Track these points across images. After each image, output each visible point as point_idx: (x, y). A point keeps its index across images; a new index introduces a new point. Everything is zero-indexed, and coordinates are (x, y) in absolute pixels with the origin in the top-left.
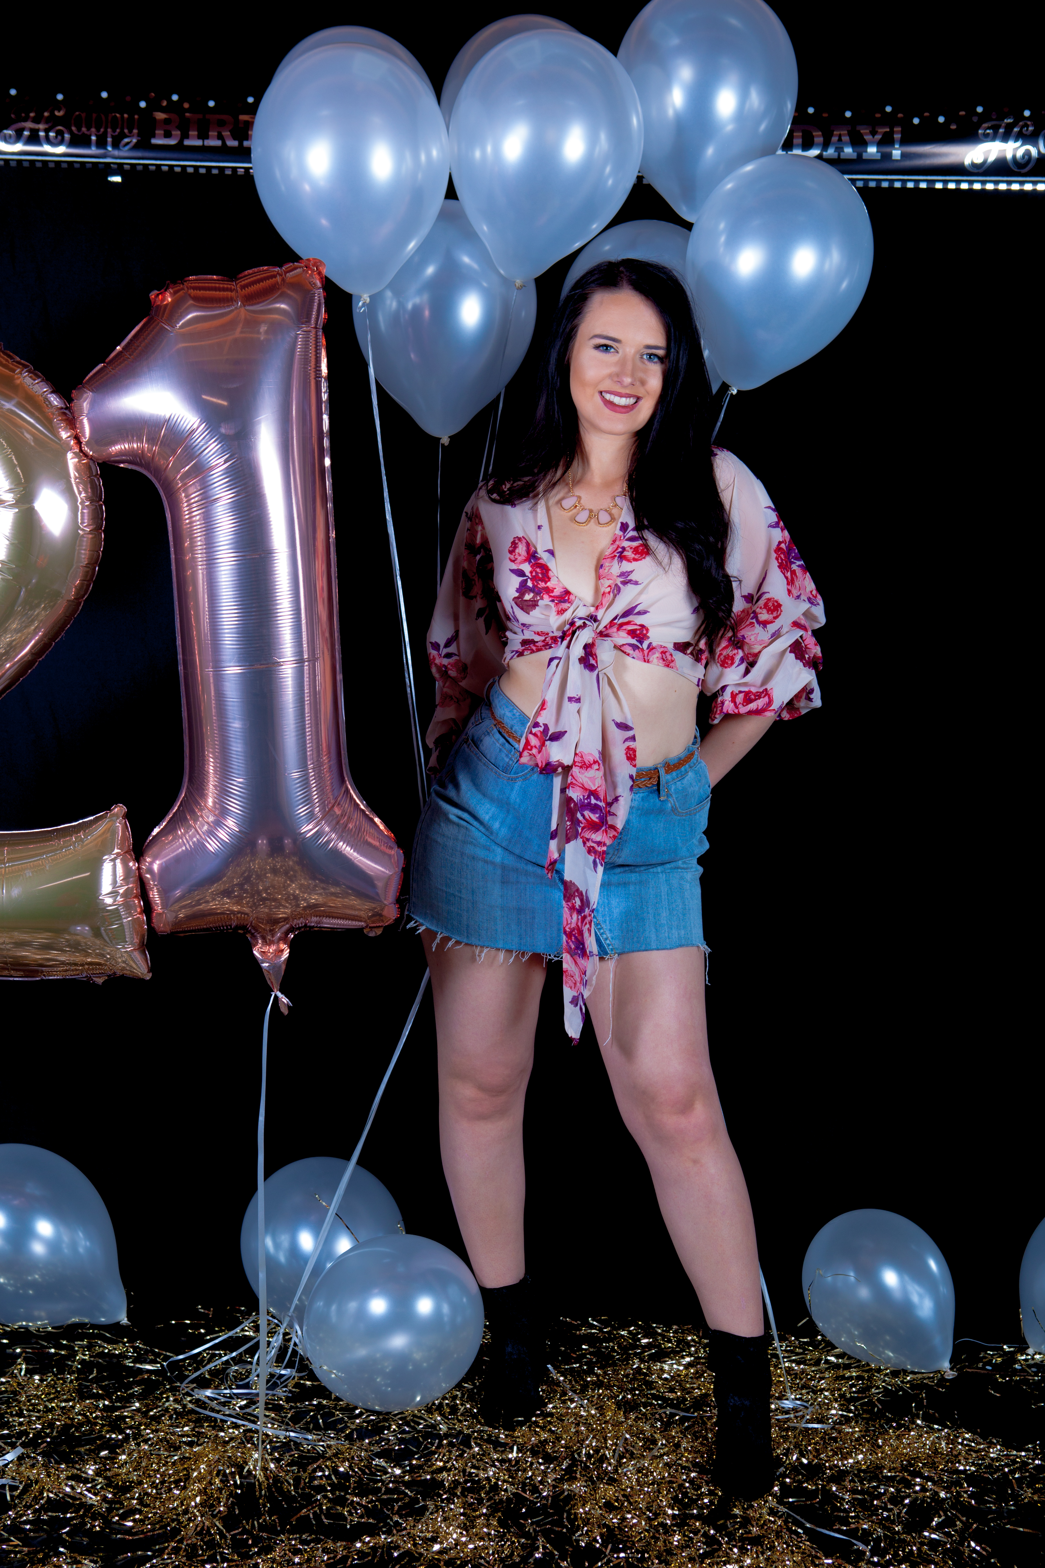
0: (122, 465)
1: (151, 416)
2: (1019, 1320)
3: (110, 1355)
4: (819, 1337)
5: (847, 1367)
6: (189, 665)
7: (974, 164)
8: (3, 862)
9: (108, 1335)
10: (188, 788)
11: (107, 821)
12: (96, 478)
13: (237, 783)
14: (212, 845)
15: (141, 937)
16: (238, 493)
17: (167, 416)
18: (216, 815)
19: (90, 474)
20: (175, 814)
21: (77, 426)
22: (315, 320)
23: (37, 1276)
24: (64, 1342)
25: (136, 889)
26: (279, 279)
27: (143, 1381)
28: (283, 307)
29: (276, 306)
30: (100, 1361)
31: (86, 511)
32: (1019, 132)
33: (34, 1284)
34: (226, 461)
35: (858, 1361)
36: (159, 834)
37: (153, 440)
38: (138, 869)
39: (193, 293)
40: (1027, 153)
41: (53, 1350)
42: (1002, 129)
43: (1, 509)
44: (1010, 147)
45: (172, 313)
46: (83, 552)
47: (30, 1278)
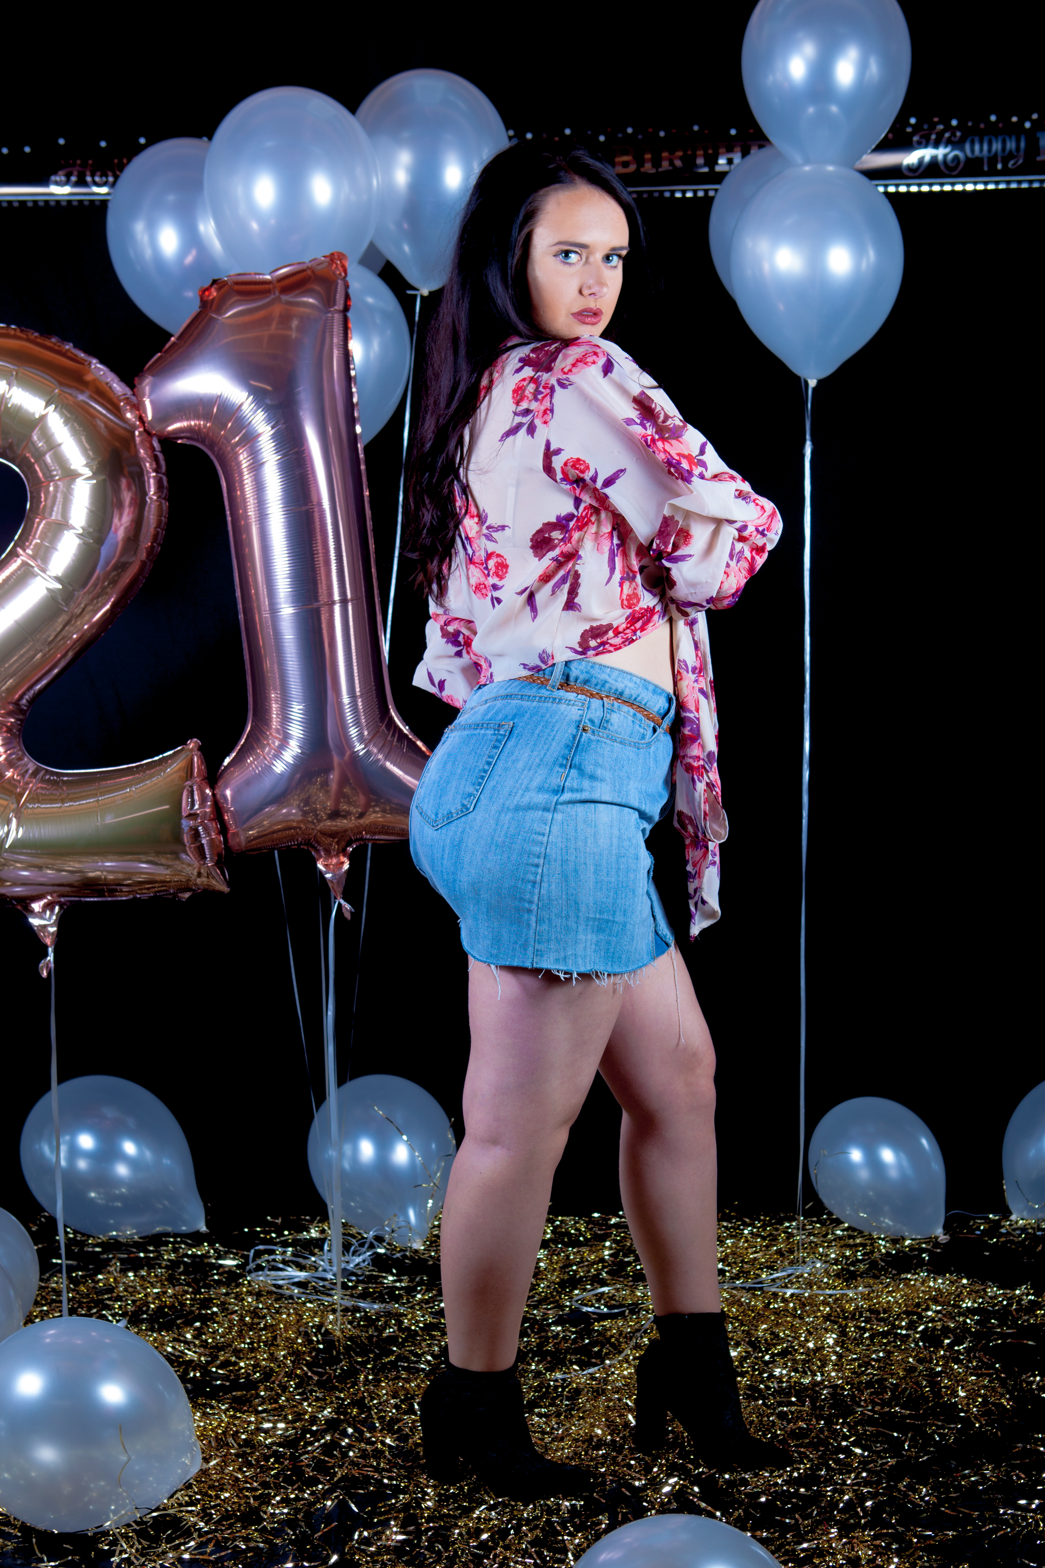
0: (180, 441)
1: (205, 394)
2: (1003, 1191)
4: (825, 1216)
5: (854, 1238)
6: (248, 611)
7: (910, 168)
8: (95, 795)
9: (189, 1241)
10: (253, 721)
11: (183, 756)
12: (158, 454)
13: (297, 710)
14: (279, 767)
15: (219, 855)
16: (284, 456)
17: (219, 394)
18: (280, 740)
19: (153, 449)
20: (242, 746)
21: (141, 408)
22: (340, 306)
23: (124, 1190)
24: (151, 1248)
25: (212, 812)
26: (309, 272)
27: (225, 1272)
28: (311, 300)
29: (305, 299)
30: (186, 1259)
31: (152, 481)
32: (949, 138)
33: (121, 1197)
34: (273, 428)
35: (860, 1232)
36: (229, 764)
37: (207, 416)
38: (214, 795)
39: (236, 287)
40: (956, 158)
41: (142, 1255)
42: (933, 137)
43: (79, 481)
44: (941, 152)
45: (220, 306)
46: (151, 517)
47: (117, 1192)
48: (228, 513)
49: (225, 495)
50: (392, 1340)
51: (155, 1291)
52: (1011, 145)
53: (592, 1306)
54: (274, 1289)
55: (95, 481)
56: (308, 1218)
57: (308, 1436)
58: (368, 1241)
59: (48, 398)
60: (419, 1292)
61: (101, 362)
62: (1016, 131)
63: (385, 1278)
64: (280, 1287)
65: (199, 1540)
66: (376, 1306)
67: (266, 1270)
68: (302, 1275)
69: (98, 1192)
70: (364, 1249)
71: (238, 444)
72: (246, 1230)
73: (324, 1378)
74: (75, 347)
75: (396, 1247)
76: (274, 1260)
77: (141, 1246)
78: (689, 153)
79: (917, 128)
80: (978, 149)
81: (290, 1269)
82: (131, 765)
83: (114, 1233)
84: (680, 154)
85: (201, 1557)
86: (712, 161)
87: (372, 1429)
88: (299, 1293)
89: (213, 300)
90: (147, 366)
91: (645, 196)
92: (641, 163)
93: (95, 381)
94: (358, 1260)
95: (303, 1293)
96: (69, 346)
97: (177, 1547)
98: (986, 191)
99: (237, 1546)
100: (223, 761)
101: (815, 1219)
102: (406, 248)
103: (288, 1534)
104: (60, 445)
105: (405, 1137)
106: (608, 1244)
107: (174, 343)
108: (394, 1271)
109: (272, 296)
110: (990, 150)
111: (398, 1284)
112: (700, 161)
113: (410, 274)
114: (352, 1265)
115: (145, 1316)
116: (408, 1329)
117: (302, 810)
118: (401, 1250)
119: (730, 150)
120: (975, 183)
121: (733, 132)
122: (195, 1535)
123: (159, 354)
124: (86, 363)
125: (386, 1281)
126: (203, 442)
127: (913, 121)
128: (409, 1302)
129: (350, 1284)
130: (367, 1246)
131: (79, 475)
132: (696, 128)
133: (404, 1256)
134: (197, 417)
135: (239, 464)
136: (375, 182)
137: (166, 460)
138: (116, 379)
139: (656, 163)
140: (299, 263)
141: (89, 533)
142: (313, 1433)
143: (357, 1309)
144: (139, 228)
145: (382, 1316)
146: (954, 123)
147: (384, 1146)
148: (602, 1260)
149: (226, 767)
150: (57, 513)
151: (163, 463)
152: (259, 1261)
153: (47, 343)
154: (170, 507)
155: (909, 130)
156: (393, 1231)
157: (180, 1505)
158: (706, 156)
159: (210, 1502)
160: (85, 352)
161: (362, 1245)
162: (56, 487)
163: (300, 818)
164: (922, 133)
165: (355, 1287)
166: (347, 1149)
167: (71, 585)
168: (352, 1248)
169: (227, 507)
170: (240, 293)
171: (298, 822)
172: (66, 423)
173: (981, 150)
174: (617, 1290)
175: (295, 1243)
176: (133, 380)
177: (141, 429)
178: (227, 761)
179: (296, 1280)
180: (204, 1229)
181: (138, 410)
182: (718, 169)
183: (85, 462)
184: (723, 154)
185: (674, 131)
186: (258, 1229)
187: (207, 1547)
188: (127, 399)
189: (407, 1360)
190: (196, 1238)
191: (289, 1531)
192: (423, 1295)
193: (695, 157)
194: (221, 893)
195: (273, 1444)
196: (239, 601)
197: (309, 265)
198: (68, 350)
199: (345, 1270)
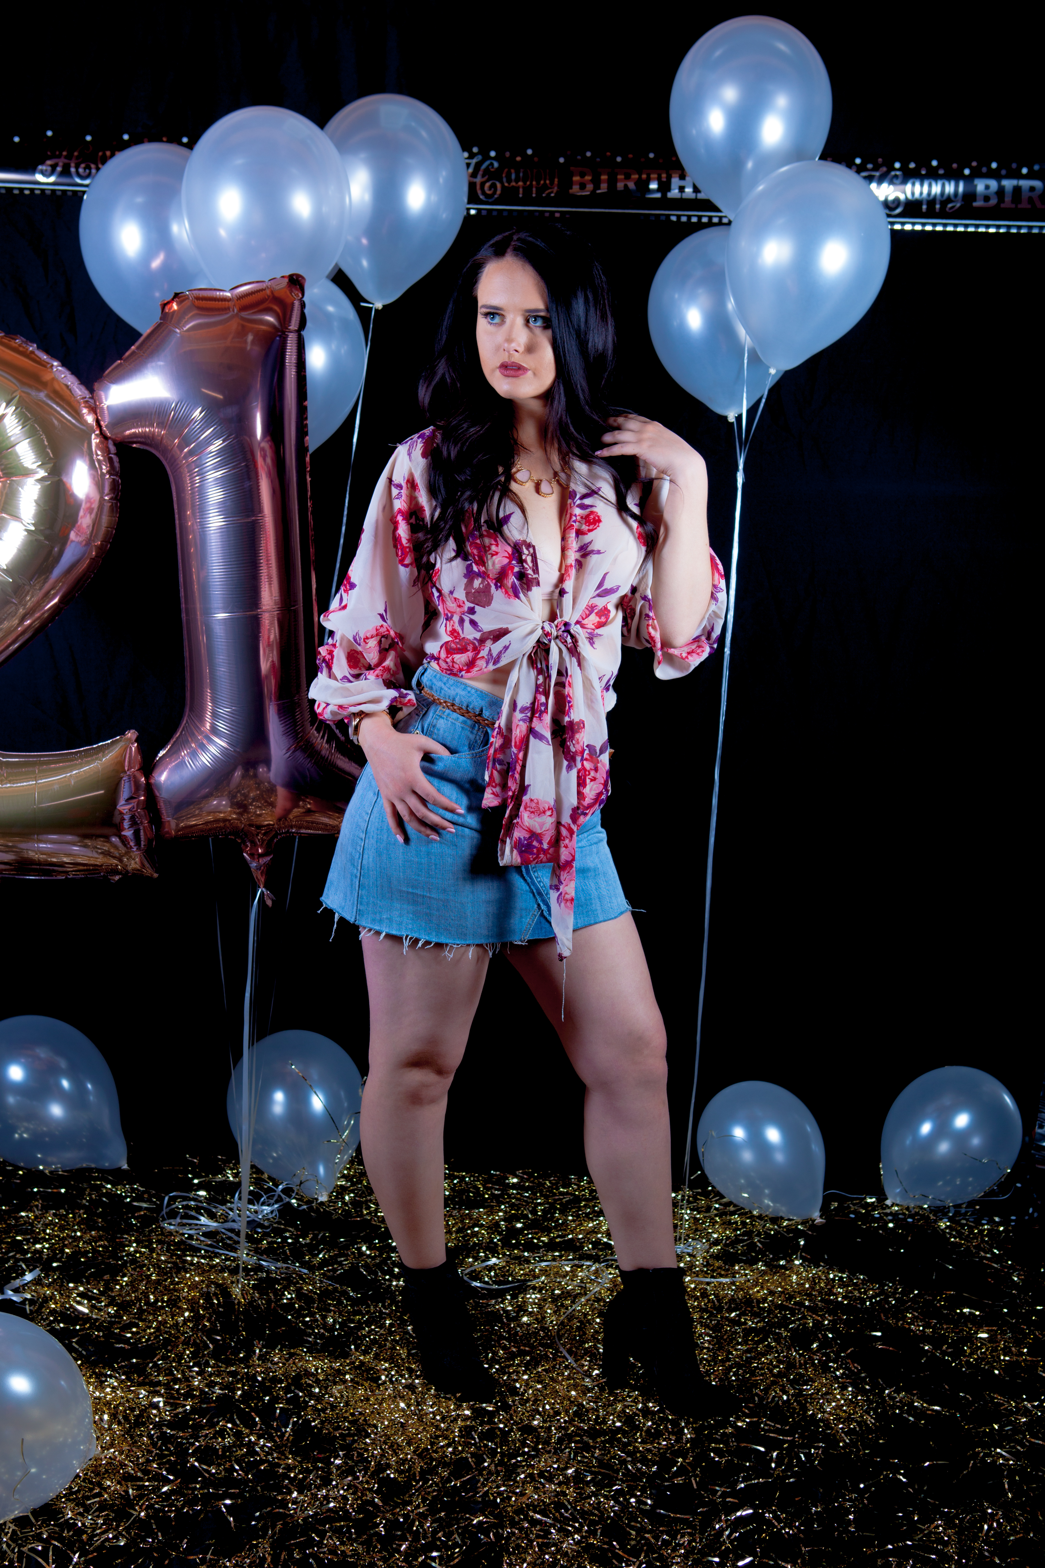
0: (134, 445)
4: (710, 1188)
6: (190, 612)
8: (34, 779)
9: (111, 1178)
10: (189, 715)
11: (121, 744)
12: (113, 457)
16: (233, 468)
19: (109, 452)
20: (177, 740)
22: (295, 325)
23: (56, 1129)
24: (73, 1184)
25: (146, 800)
26: (266, 292)
27: (141, 1216)
28: (269, 318)
29: (264, 317)
30: (105, 1199)
31: (105, 483)
32: (893, 179)
33: (51, 1134)
34: (221, 442)
35: (742, 1209)
36: (163, 756)
38: (147, 782)
39: (197, 302)
40: (898, 197)
41: (63, 1190)
43: (31, 480)
44: (884, 192)
45: (179, 319)
46: (103, 517)
49: (175, 499)
50: (289, 1307)
51: (72, 1234)
52: (950, 189)
54: (184, 1238)
55: (49, 482)
56: (226, 1158)
57: (197, 1415)
58: (276, 1194)
59: (8, 400)
60: (320, 1252)
61: (63, 365)
62: (956, 176)
63: (290, 1232)
64: (191, 1237)
66: (278, 1266)
67: (178, 1217)
68: (213, 1224)
70: (272, 1201)
71: (189, 454)
73: (220, 1347)
74: (38, 348)
75: (303, 1197)
76: (188, 1207)
77: (63, 1181)
78: (644, 177)
79: (861, 168)
80: (918, 191)
81: (201, 1217)
82: (70, 751)
83: (41, 1167)
84: (634, 177)
86: (665, 187)
88: (207, 1245)
89: (174, 313)
90: (107, 373)
92: (597, 185)
93: (56, 383)
94: (267, 1209)
95: (212, 1246)
96: (32, 348)
100: (159, 752)
101: (699, 1191)
102: (365, 263)
105: (320, 1090)
107: (134, 352)
108: (299, 1225)
109: (231, 313)
110: (929, 192)
111: (301, 1241)
112: (654, 186)
113: (365, 288)
114: (260, 1216)
115: (58, 1264)
117: (232, 802)
118: (309, 1202)
119: (683, 178)
120: (913, 224)
123: (119, 362)
124: (49, 366)
125: (290, 1236)
126: (156, 448)
127: (859, 160)
129: (257, 1237)
130: (275, 1198)
131: (32, 474)
132: (651, 155)
133: (311, 1209)
134: (151, 424)
135: (191, 472)
137: (120, 463)
138: (77, 382)
140: (258, 282)
141: (42, 531)
143: (261, 1269)
145: (282, 1278)
146: (899, 164)
147: (298, 1098)
149: (160, 758)
151: (117, 465)
152: (173, 1207)
153: (13, 344)
155: (855, 167)
156: (303, 1183)
158: (660, 181)
160: (48, 353)
161: (272, 1197)
163: (229, 810)
164: (868, 172)
165: (260, 1241)
167: (22, 579)
168: (262, 1199)
169: (176, 511)
170: (199, 308)
171: (227, 814)
172: (25, 423)
173: (921, 191)
175: (209, 1187)
176: (92, 383)
177: (97, 432)
179: (206, 1230)
180: (125, 1166)
181: (96, 413)
182: (670, 195)
183: (40, 463)
184: (677, 180)
185: (631, 156)
186: (177, 1168)
188: (86, 401)
190: (117, 1176)
192: (323, 1254)
193: (649, 181)
194: (148, 879)
196: (183, 600)
197: (267, 284)
198: (32, 352)
199: (254, 1221)
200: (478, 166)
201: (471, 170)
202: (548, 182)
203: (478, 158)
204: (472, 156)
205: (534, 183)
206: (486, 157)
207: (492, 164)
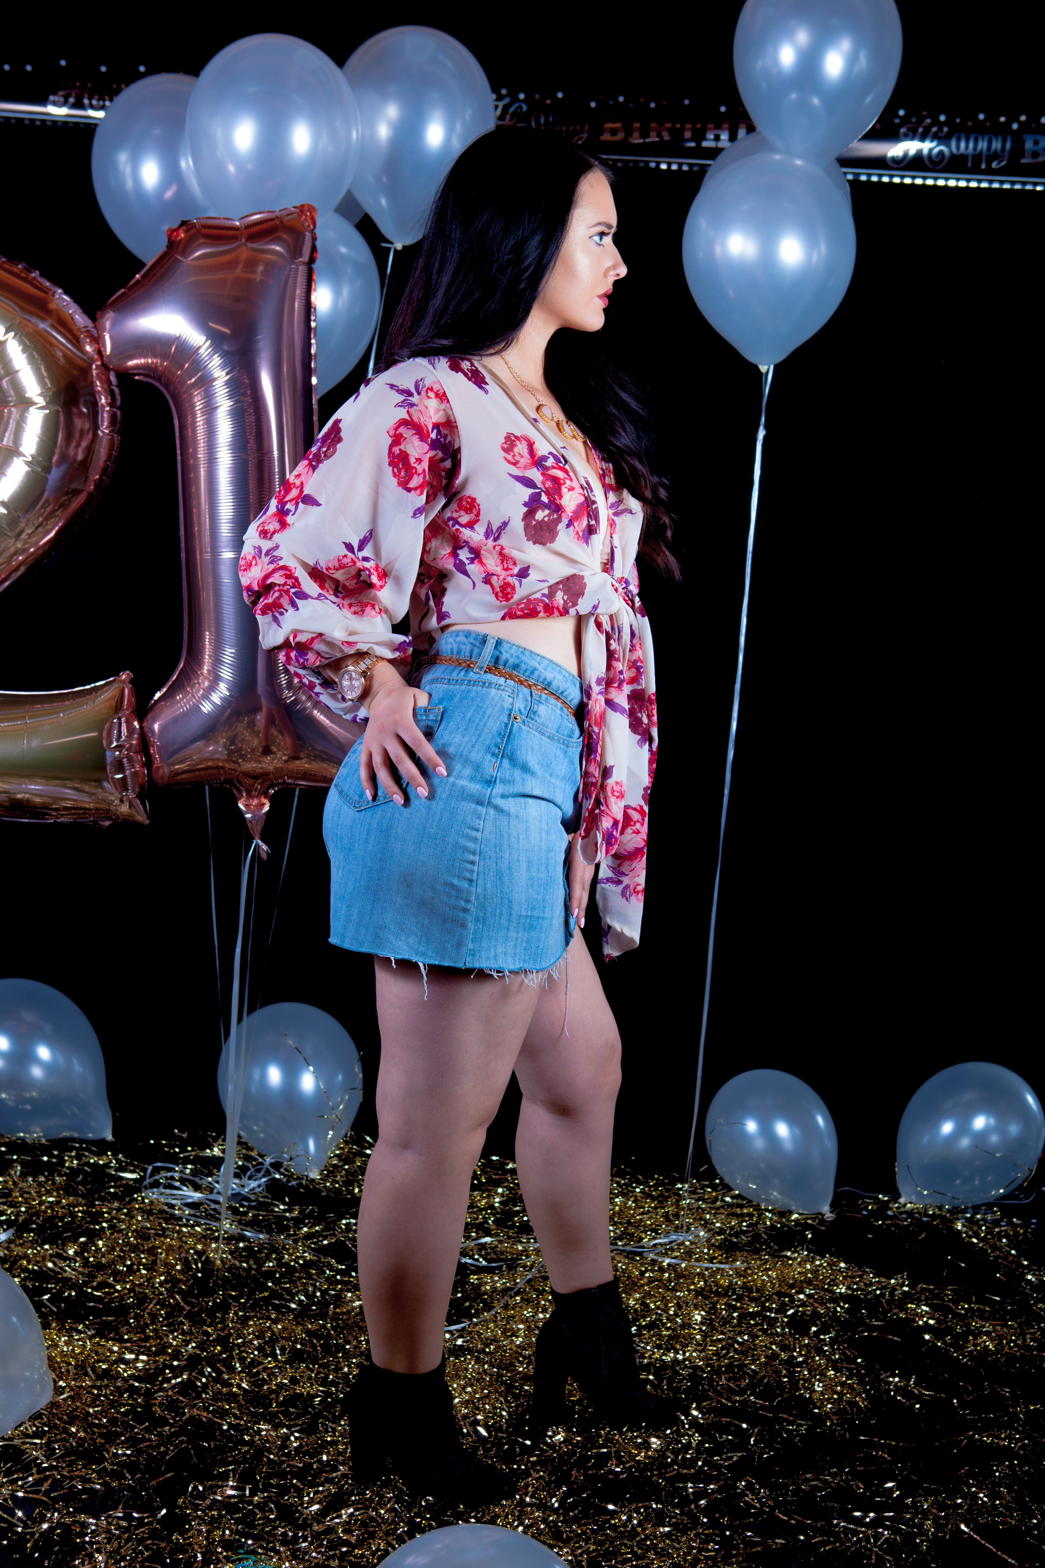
0: (137, 378)
1: (164, 334)
3: (96, 1164)
4: (717, 1181)
5: (742, 1206)
6: (190, 551)
7: (894, 160)
8: (24, 718)
9: (94, 1149)
10: (186, 659)
11: (115, 685)
12: (114, 388)
13: (229, 654)
14: (206, 708)
15: (142, 787)
16: (236, 402)
17: (178, 335)
18: (210, 681)
19: (110, 383)
20: (174, 682)
21: (100, 342)
22: (305, 258)
23: (34, 1094)
24: (56, 1153)
25: (138, 744)
26: (277, 222)
27: (122, 1185)
28: (278, 248)
29: (273, 247)
30: (86, 1168)
31: (105, 415)
32: (936, 133)
33: (31, 1101)
34: (227, 374)
35: (750, 1201)
36: (160, 698)
37: (165, 356)
38: (141, 728)
39: (204, 231)
40: (941, 153)
41: (45, 1159)
42: (920, 130)
43: (32, 410)
44: (926, 146)
45: (186, 247)
46: (102, 450)
47: (28, 1095)
48: (179, 452)
49: (177, 434)
50: (270, 1274)
51: (51, 1199)
52: (997, 145)
53: (472, 1257)
54: (166, 1208)
55: (48, 411)
56: (214, 1134)
57: (167, 1371)
58: (265, 1167)
59: (8, 325)
60: (306, 1226)
61: (66, 293)
62: (1003, 131)
63: (277, 1206)
64: (172, 1207)
65: (36, 1476)
66: (261, 1236)
67: (161, 1187)
68: (197, 1196)
69: (9, 1094)
70: (260, 1175)
71: (194, 385)
72: (152, 1142)
73: (196, 1309)
74: (41, 275)
75: (293, 1174)
76: (172, 1178)
77: (45, 1149)
78: (678, 126)
79: (905, 120)
80: (964, 147)
81: (185, 1188)
82: (62, 691)
83: (22, 1135)
84: (669, 125)
85: (35, 1496)
86: (699, 137)
87: (232, 1370)
88: (189, 1215)
89: (180, 241)
90: (110, 301)
91: (631, 164)
92: (629, 133)
93: (57, 310)
94: (253, 1184)
95: (194, 1215)
96: (35, 274)
97: (13, 1482)
98: (967, 188)
99: (75, 1487)
100: (154, 695)
101: (707, 1183)
102: (383, 202)
103: (125, 1478)
104: (18, 371)
105: (311, 1068)
106: (500, 1190)
107: (138, 281)
108: (287, 1199)
109: (239, 243)
110: (975, 149)
111: (287, 1214)
112: (688, 134)
113: (386, 227)
114: (246, 1190)
115: (34, 1226)
116: (287, 1265)
117: (228, 749)
118: (299, 1178)
119: (718, 127)
120: (958, 180)
121: (723, 109)
122: (34, 1470)
123: (123, 290)
124: (51, 293)
125: (277, 1210)
126: (159, 380)
127: (901, 113)
128: (295, 1234)
129: (241, 1209)
130: (263, 1172)
131: (34, 404)
132: (687, 102)
133: (300, 1185)
134: (154, 355)
135: (193, 406)
136: (354, 135)
137: (121, 394)
138: (79, 310)
139: (644, 134)
140: (269, 212)
141: (38, 462)
142: (173, 1369)
143: (243, 1238)
144: (123, 158)
145: (265, 1248)
146: (942, 118)
147: (291, 1076)
148: (492, 1207)
149: (156, 701)
150: (9, 439)
151: (118, 397)
152: (157, 1177)
153: (14, 269)
154: (122, 442)
155: (897, 121)
156: (291, 1159)
157: (27, 1436)
158: (694, 130)
159: (56, 1435)
160: (50, 280)
161: (259, 1171)
162: (10, 413)
163: (225, 757)
164: (910, 125)
165: (245, 1214)
166: (256, 1074)
167: (16, 511)
168: (249, 1173)
169: (178, 447)
170: (207, 236)
171: (223, 761)
172: (24, 351)
173: (967, 147)
174: (500, 1242)
175: (196, 1161)
176: (95, 314)
177: (99, 363)
178: (158, 695)
179: (190, 1201)
180: (110, 1137)
181: (98, 344)
182: (705, 144)
183: (39, 392)
184: (711, 129)
185: (665, 102)
186: (164, 1142)
187: (42, 1486)
188: (89, 331)
189: (280, 1297)
190: (101, 1147)
191: (127, 1475)
192: (309, 1228)
193: (683, 130)
194: (140, 824)
195: (131, 1377)
196: (183, 539)
197: (278, 214)
198: (35, 278)
199: (239, 1194)
200: (506, 108)
201: (499, 112)
202: (578, 128)
203: (507, 100)
204: (500, 98)
205: (564, 128)
206: (515, 99)
207: (520, 107)
